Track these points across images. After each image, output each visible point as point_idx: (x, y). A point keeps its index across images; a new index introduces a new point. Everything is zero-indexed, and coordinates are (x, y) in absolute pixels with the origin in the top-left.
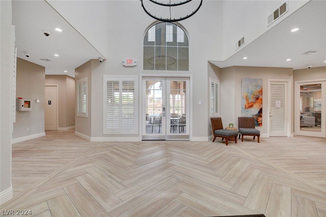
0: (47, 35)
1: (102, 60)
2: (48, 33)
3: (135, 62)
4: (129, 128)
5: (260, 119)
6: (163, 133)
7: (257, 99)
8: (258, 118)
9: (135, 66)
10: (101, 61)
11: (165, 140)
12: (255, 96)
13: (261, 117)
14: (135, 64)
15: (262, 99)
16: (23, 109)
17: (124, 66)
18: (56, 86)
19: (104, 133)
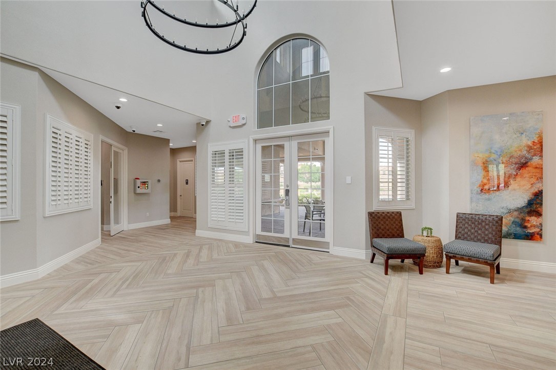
0: (118, 108)
1: (204, 123)
2: (118, 106)
3: (243, 118)
4: (237, 221)
5: (534, 220)
6: (286, 235)
7: (523, 165)
8: (528, 218)
9: (244, 125)
10: (203, 125)
11: (289, 246)
12: (514, 160)
13: (539, 214)
14: (244, 122)
15: (542, 165)
16: (139, 191)
17: (230, 127)
18: (192, 161)
19: (209, 225)
